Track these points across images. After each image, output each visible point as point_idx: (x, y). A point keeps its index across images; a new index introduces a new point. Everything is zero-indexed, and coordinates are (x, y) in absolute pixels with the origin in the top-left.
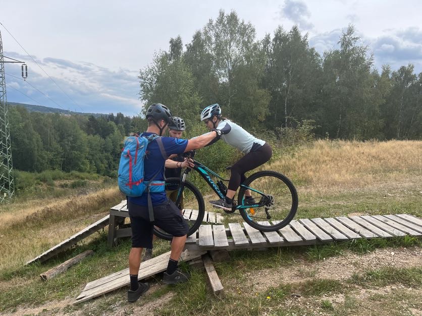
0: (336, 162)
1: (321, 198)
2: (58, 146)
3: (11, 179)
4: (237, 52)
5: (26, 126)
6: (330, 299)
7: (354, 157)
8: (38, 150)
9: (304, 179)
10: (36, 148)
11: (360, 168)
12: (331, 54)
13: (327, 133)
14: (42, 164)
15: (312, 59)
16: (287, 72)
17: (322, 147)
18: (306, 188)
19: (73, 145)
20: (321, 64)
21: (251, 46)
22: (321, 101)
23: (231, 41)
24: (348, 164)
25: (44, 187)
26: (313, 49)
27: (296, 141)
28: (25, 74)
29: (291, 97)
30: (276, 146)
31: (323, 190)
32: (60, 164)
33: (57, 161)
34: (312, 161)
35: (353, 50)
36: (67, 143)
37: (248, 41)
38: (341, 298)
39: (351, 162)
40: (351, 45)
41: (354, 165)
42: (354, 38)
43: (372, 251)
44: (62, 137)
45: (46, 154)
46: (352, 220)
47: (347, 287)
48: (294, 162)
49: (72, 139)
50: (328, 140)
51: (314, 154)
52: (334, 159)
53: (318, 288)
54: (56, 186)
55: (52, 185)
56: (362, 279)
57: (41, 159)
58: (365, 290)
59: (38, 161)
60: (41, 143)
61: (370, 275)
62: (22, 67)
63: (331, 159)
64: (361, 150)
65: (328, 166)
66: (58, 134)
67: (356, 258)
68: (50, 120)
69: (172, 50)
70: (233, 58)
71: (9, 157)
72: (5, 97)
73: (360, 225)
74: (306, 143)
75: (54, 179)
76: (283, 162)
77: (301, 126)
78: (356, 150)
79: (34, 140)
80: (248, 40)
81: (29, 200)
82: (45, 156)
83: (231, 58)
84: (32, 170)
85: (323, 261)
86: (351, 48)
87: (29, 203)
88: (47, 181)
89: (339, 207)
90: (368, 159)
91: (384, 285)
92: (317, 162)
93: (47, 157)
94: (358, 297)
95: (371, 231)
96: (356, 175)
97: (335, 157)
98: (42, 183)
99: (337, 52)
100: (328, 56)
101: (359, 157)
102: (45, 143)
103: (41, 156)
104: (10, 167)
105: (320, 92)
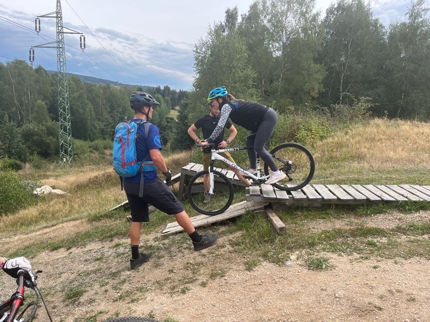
0: (392, 141)
1: (374, 172)
2: (109, 116)
3: (70, 145)
4: (294, 24)
5: (80, 96)
6: (375, 240)
7: (413, 137)
8: (91, 119)
9: (357, 155)
10: (89, 118)
11: (418, 147)
12: (397, 26)
13: (385, 112)
14: (94, 133)
15: (375, 31)
16: (346, 46)
17: (378, 126)
18: (359, 163)
19: (122, 116)
20: (386, 37)
21: (309, 16)
22: (382, 78)
23: (288, 10)
24: (405, 143)
25: (96, 155)
26: (377, 20)
27: (351, 119)
28: (83, 46)
29: (349, 73)
30: (330, 123)
31: (376, 165)
32: (110, 135)
33: (107, 131)
34: (366, 139)
35: (422, 22)
36: (116, 113)
37: (306, 12)
38: (384, 240)
39: (409, 141)
40: (421, 17)
41: (411, 145)
42: (425, 9)
43: (416, 212)
44: (112, 108)
45: (98, 124)
46: (402, 188)
47: (390, 234)
48: (347, 140)
49: (121, 110)
50: (386, 118)
51: (369, 132)
52: (390, 138)
53: (365, 232)
54: (107, 155)
55: (103, 153)
56: (404, 229)
57: (93, 129)
58: (405, 236)
59: (91, 130)
60: (94, 114)
61: (412, 226)
62: (81, 38)
63: (387, 137)
64: (421, 130)
65: (384, 145)
66: (108, 104)
67: (401, 215)
68: (102, 91)
69: (227, 20)
70: (289, 29)
71: (69, 125)
72: (65, 68)
73: (409, 191)
74: (362, 121)
75: (105, 148)
76: (336, 139)
77: (358, 104)
78: (416, 130)
79: (87, 109)
80: (307, 10)
81: (86, 165)
82: (97, 125)
83: (286, 30)
84: (85, 139)
85: (372, 216)
86: (420, 20)
87: (86, 168)
88: (99, 150)
89: (391, 179)
90: (427, 139)
91: (423, 234)
92: (373, 140)
93: (98, 127)
94: (399, 240)
95: (418, 196)
96: (413, 153)
97: (392, 136)
98: (94, 151)
99: (404, 24)
100: (394, 27)
101: (418, 137)
102: (97, 114)
103: (93, 126)
104: (69, 134)
105: (382, 67)
